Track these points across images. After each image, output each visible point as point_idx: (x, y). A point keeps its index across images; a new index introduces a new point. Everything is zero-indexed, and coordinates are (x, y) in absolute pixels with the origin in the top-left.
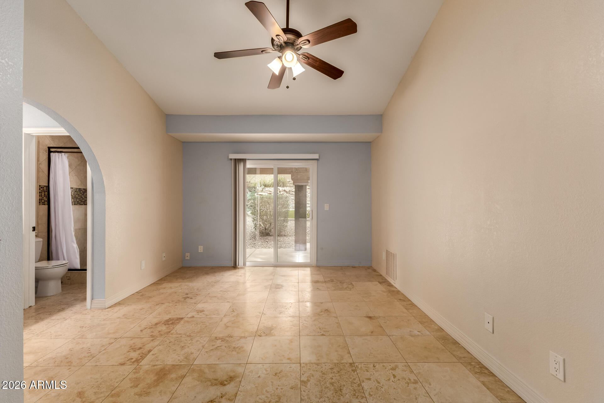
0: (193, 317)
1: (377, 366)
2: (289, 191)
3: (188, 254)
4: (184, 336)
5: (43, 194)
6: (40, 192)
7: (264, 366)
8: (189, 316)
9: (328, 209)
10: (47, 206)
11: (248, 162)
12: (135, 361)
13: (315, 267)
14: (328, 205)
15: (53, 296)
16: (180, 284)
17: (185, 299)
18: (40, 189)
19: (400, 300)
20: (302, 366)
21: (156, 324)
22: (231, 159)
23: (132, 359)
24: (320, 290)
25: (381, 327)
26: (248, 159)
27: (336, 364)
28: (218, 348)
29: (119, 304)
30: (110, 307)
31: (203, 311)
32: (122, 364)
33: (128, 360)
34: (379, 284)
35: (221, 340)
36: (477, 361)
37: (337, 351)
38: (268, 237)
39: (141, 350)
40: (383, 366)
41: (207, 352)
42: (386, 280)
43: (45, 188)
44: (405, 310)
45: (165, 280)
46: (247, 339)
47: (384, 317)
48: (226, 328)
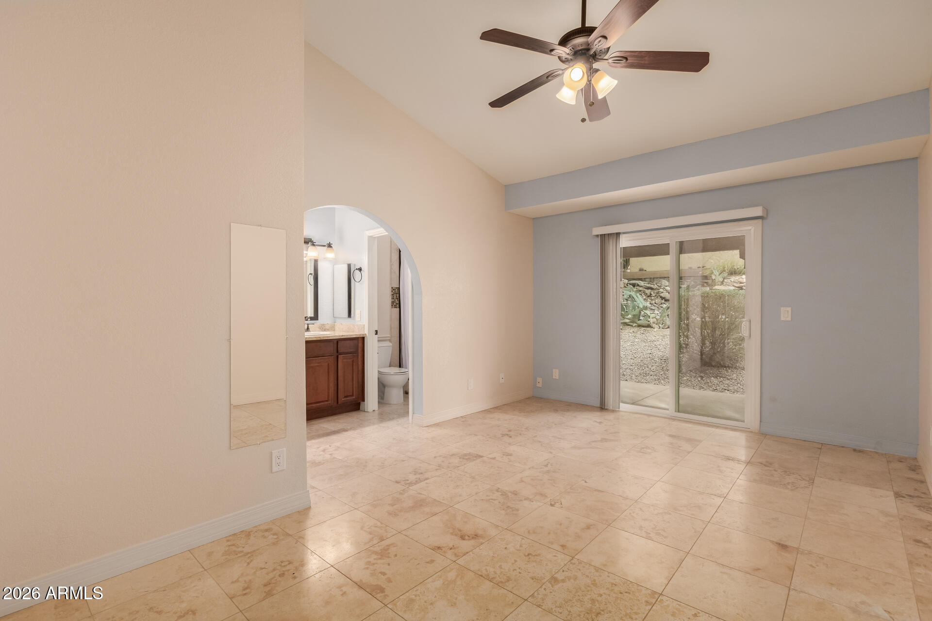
0: (494, 458)
3: (539, 380)
4: (468, 476)
5: (395, 297)
6: (392, 295)
7: (523, 540)
8: (491, 456)
10: (398, 309)
11: (624, 238)
12: (408, 483)
13: (754, 433)
15: (395, 404)
16: (513, 417)
17: (502, 436)
18: (392, 291)
20: (573, 561)
21: (453, 455)
22: (597, 236)
23: (408, 480)
26: (624, 233)
27: (627, 582)
28: (491, 501)
29: (437, 425)
30: (427, 426)
31: (511, 455)
32: (397, 482)
33: (404, 481)
35: (500, 493)
38: (706, 368)
39: (421, 475)
41: (475, 500)
43: (396, 290)
45: (500, 409)
46: (532, 503)
48: (520, 482)
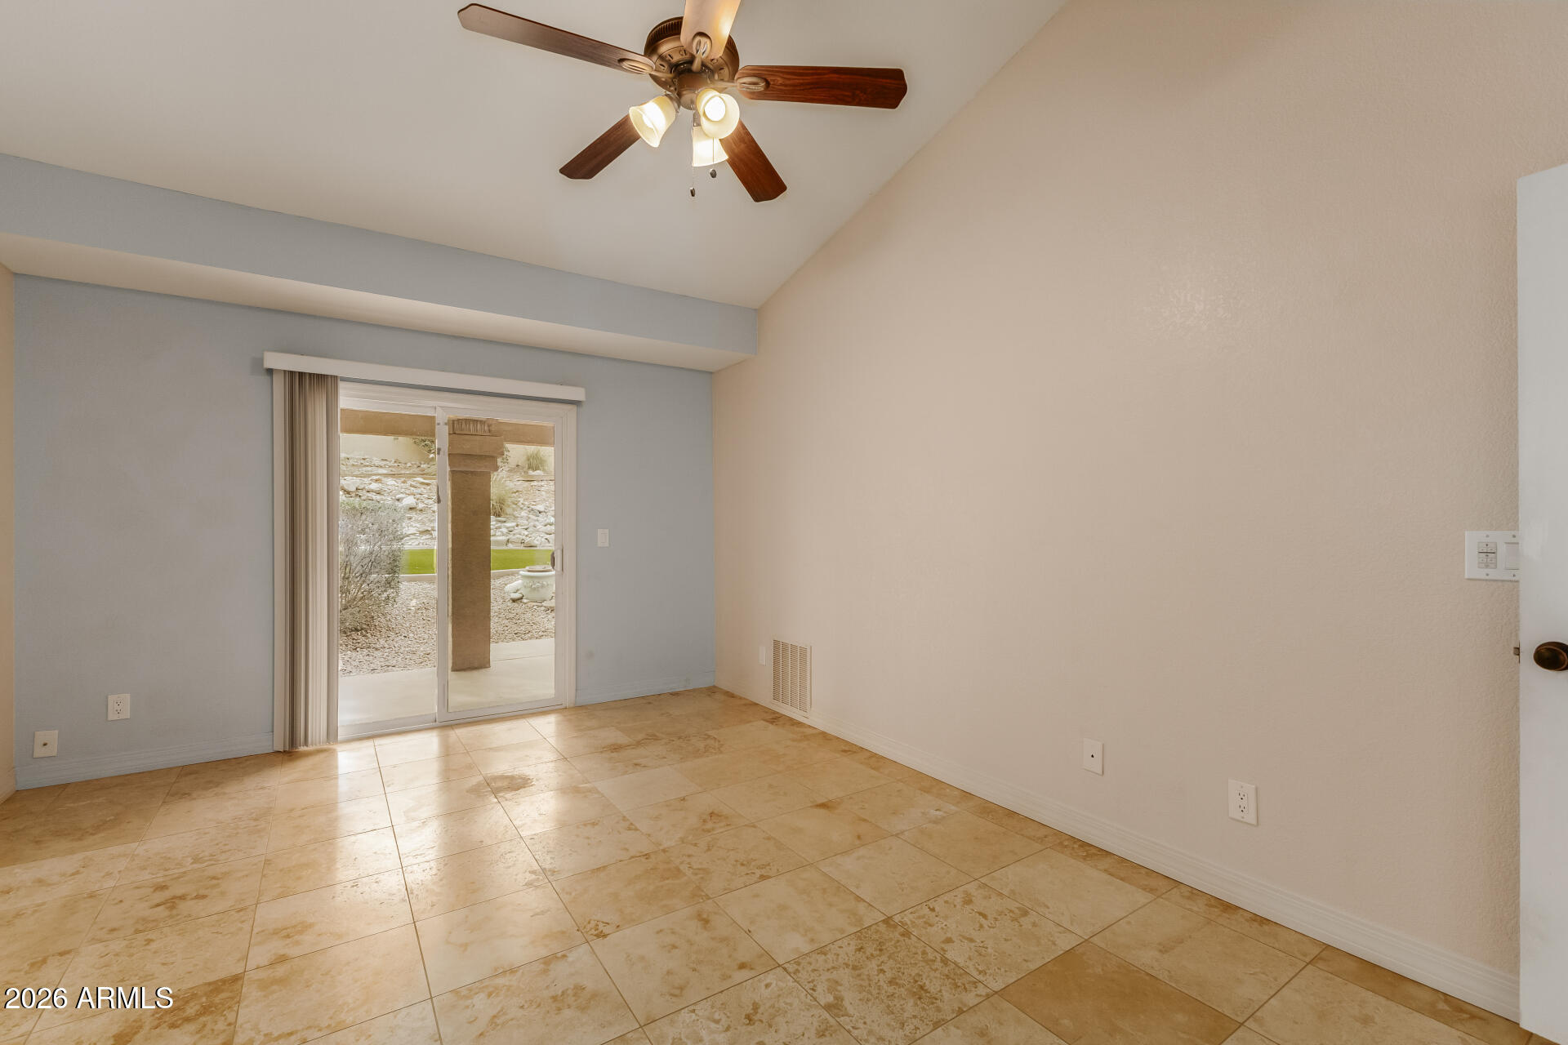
0: (283, 958)
1: (939, 905)
2: (357, 489)
3: (47, 735)
9: (607, 545)
11: (343, 389)
13: (570, 708)
14: (607, 531)
19: (845, 751)
20: (790, 970)
22: (270, 371)
24: (645, 766)
25: (865, 820)
26: (344, 379)
27: (858, 935)
28: (498, 1021)
34: (771, 727)
35: (482, 995)
36: (1067, 837)
37: (831, 905)
40: (946, 902)
42: (774, 712)
44: (873, 772)
47: (850, 798)
